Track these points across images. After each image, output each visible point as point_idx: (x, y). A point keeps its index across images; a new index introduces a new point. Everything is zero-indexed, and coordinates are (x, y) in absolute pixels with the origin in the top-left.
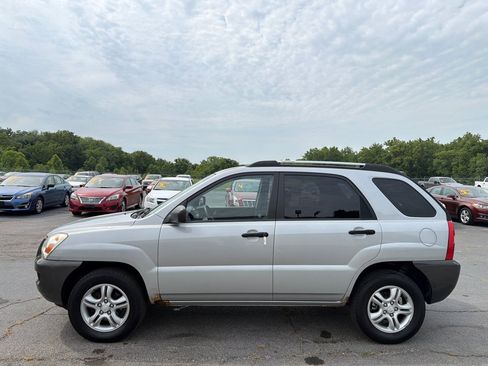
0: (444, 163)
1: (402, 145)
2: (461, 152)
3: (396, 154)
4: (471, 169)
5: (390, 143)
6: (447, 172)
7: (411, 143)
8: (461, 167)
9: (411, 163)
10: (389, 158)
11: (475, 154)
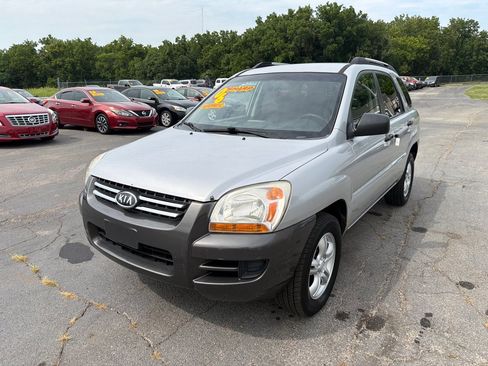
0: (106, 66)
1: (60, 44)
2: (120, 55)
3: (55, 55)
4: (131, 72)
5: (46, 41)
6: (110, 75)
7: (69, 42)
8: (122, 70)
9: (73, 65)
10: (48, 59)
11: (132, 57)
